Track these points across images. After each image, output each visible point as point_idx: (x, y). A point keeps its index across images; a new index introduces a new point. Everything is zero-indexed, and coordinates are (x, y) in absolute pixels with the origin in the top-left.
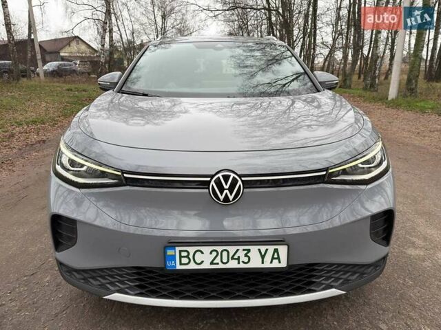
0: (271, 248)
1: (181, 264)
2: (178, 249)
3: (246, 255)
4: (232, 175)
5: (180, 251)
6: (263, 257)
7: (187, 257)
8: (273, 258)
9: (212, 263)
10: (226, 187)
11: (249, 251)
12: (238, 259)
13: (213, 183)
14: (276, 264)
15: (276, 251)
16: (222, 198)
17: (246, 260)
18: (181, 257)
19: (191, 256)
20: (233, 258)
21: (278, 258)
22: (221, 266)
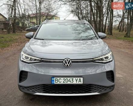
0: (79, 78)
1: (56, 82)
2: (55, 78)
3: (72, 80)
4: (69, 59)
5: (56, 79)
6: (77, 81)
7: (57, 80)
8: (79, 81)
9: (63, 82)
10: (67, 62)
11: (73, 79)
12: (70, 81)
13: (64, 61)
14: (80, 83)
15: (80, 79)
16: (66, 65)
17: (72, 81)
18: (56, 80)
19: (58, 80)
20: (69, 81)
21: (81, 81)
22: (66, 83)
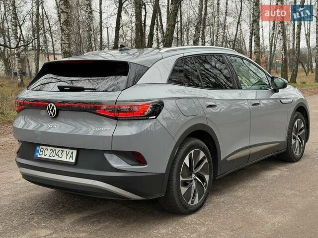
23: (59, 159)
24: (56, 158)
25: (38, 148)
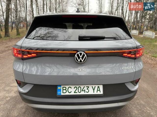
23: (86, 93)
24: (83, 93)
25: (59, 88)
